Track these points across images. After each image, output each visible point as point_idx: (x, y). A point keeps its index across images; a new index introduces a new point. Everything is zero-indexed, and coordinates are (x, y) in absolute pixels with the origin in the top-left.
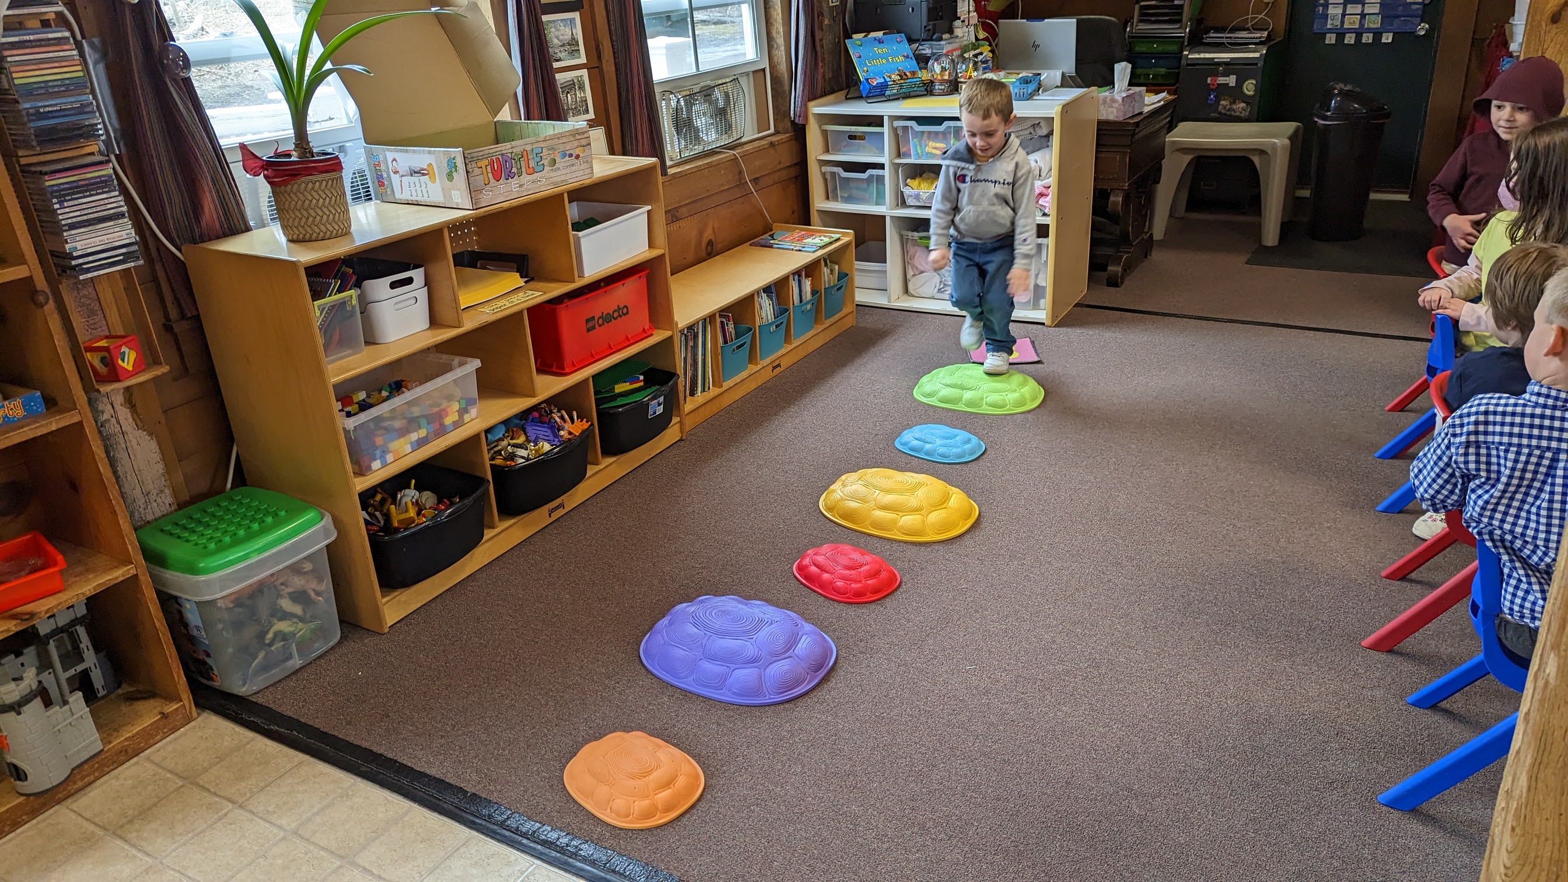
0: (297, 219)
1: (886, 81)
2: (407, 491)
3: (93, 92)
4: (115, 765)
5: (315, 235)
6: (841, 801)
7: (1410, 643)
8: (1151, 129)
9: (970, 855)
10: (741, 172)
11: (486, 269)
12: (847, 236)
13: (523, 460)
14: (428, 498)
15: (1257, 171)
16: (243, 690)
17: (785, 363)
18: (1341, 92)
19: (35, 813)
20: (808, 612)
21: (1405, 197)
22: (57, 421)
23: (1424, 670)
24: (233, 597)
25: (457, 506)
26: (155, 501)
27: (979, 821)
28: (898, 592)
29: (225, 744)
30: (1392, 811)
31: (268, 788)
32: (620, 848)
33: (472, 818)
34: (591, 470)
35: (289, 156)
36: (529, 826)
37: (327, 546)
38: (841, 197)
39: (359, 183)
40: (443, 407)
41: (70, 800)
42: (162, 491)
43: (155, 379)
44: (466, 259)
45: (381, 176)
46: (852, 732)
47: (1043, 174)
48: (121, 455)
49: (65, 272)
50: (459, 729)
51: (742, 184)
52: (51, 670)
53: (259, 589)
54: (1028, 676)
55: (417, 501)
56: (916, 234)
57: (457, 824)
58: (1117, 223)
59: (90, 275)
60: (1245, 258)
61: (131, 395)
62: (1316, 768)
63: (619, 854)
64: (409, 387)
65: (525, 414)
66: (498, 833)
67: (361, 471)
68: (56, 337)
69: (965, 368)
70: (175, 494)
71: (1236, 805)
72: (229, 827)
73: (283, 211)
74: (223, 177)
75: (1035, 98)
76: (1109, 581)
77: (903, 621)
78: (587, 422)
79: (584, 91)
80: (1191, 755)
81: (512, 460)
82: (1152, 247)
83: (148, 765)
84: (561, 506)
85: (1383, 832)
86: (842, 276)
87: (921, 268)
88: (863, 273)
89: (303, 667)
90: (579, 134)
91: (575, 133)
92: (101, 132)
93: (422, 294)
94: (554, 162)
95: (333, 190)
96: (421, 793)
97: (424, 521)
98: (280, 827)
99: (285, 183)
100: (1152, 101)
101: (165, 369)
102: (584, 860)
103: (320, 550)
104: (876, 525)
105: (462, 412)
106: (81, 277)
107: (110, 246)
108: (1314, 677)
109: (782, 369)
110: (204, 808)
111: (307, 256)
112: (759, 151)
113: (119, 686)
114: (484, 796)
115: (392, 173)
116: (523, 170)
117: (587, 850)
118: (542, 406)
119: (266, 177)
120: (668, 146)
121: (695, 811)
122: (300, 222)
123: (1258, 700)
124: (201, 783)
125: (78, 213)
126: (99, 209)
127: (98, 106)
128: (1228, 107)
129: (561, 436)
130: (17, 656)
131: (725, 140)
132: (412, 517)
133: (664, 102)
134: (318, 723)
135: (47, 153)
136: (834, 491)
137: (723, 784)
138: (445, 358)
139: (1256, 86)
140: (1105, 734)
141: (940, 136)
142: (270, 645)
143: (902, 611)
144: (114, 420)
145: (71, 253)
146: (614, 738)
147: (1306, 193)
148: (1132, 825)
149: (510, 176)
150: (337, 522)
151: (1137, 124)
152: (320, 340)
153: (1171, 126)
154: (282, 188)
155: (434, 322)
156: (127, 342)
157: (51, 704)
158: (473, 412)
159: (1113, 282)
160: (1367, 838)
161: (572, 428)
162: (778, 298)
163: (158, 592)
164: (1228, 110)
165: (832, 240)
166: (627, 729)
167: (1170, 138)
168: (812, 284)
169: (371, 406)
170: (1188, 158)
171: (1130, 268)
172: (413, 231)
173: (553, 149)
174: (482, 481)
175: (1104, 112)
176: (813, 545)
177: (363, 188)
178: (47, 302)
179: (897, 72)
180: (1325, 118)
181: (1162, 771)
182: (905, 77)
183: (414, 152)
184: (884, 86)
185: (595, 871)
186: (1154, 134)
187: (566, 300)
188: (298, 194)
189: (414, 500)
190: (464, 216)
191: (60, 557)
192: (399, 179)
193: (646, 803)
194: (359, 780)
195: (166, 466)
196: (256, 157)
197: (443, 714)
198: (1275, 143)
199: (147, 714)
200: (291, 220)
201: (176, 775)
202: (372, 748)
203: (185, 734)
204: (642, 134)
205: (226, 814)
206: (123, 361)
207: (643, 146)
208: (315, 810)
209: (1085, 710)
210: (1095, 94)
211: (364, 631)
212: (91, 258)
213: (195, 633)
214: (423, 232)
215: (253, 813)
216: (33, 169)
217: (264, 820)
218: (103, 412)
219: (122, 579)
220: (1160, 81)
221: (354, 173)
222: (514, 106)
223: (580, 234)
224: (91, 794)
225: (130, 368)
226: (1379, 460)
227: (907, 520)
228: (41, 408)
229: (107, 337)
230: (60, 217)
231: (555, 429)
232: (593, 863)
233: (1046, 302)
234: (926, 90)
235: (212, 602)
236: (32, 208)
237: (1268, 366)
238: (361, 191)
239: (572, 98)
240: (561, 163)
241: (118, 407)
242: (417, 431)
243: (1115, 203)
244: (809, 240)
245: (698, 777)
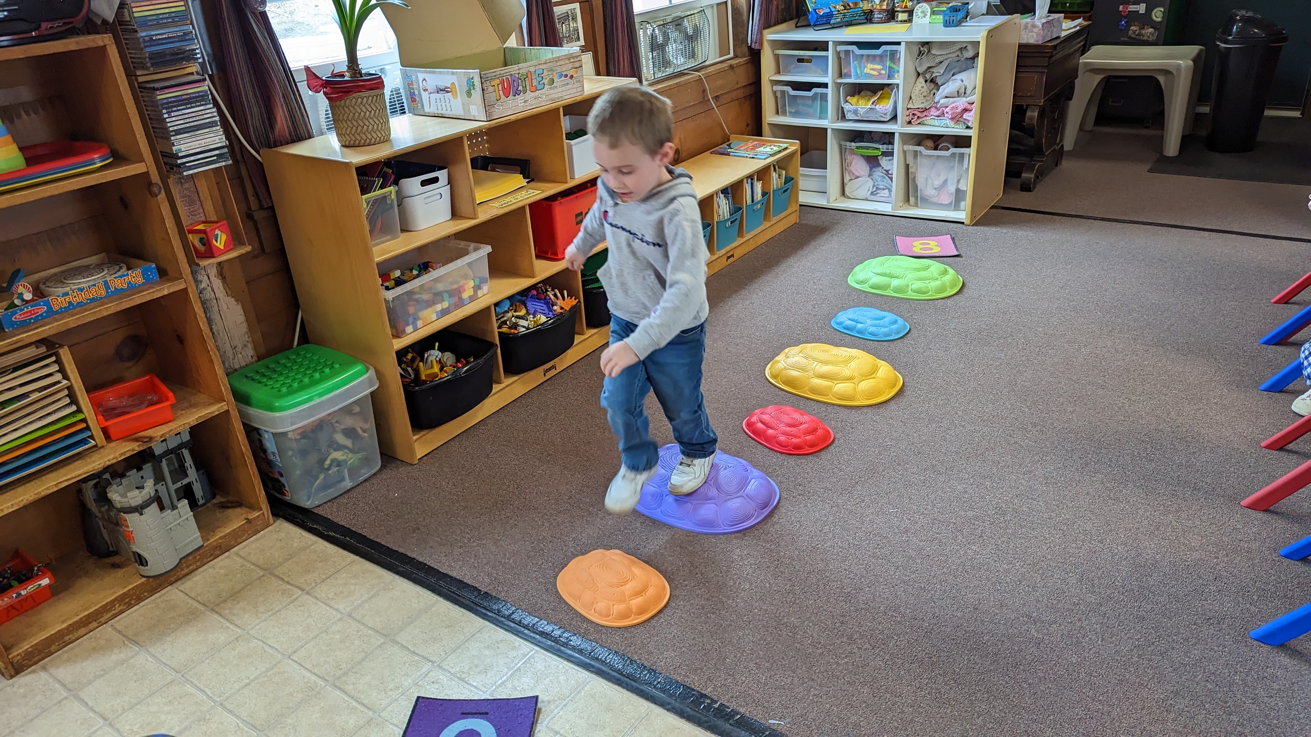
0: (349, 128)
1: (831, 11)
2: (432, 352)
3: (192, 23)
4: (212, 558)
5: (363, 141)
6: (782, 614)
7: (1286, 504)
8: (1067, 51)
9: (890, 663)
10: (704, 91)
11: (495, 171)
12: (793, 146)
13: (525, 329)
14: (449, 358)
15: (1162, 89)
16: (307, 504)
17: (738, 254)
18: (1242, 16)
19: (153, 591)
20: (756, 460)
21: (1297, 114)
22: (168, 288)
23: (1296, 528)
24: (300, 431)
25: (473, 364)
26: (241, 353)
27: (899, 635)
28: (832, 447)
29: (295, 544)
30: (1262, 645)
31: (328, 580)
32: (602, 641)
33: (484, 611)
34: (578, 339)
35: (343, 76)
36: (529, 620)
37: (372, 393)
38: (789, 112)
39: (396, 99)
40: (460, 284)
41: (179, 583)
42: (246, 346)
43: (240, 257)
44: (479, 163)
45: (414, 93)
46: (791, 558)
47: (968, 92)
48: (215, 317)
49: (173, 169)
50: (474, 542)
51: (705, 100)
52: (163, 483)
53: (320, 425)
54: (942, 520)
55: (440, 360)
56: (853, 144)
57: (473, 615)
58: (1033, 137)
59: (191, 172)
60: (1149, 167)
61: (222, 268)
62: (1195, 606)
63: (601, 646)
64: (435, 268)
65: (525, 293)
66: (505, 624)
67: (398, 334)
68: (166, 221)
69: (893, 260)
70: (255, 348)
71: (1123, 633)
72: (299, 608)
73: (337, 122)
74: (291, 93)
75: (963, 24)
76: (1016, 443)
77: (835, 470)
78: (575, 299)
79: (576, 22)
80: (1084, 591)
81: (516, 328)
82: (1062, 158)
83: (238, 559)
84: (554, 367)
85: (1254, 662)
86: (788, 180)
87: (857, 174)
88: (807, 178)
89: (353, 488)
90: (573, 58)
91: (569, 57)
92: (199, 56)
93: (446, 191)
94: (552, 81)
95: (377, 104)
96: (445, 590)
97: (445, 376)
98: (337, 610)
99: (339, 99)
100: (1068, 26)
101: (248, 248)
102: (574, 648)
103: (366, 396)
104: (814, 390)
105: (477, 288)
106: (185, 173)
107: (206, 148)
108: (1196, 531)
109: (735, 258)
110: (280, 593)
111: (358, 158)
112: (720, 72)
113: (214, 497)
114: (494, 594)
115: (422, 91)
116: (528, 88)
117: (576, 641)
118: (539, 285)
119: (325, 93)
120: (645, 68)
121: (662, 615)
122: (351, 131)
123: (1146, 548)
124: (277, 573)
125: (182, 122)
126: (198, 118)
127: (196, 35)
128: (1137, 32)
129: (555, 311)
130: (138, 471)
131: (692, 64)
132: (437, 373)
133: (641, 31)
134: (365, 532)
135: (157, 73)
136: (778, 362)
137: (685, 595)
138: (463, 244)
139: (1163, 13)
140: (1009, 569)
141: (878, 59)
142: (328, 469)
143: (835, 462)
144: (209, 288)
145: (177, 154)
146: (597, 554)
147: (1206, 109)
148: (1030, 646)
149: (517, 93)
150: (379, 374)
151: (1055, 47)
152: (367, 228)
153: (1084, 50)
154: (338, 103)
155: (455, 214)
156: (220, 226)
157: (164, 508)
158: (485, 288)
159: (1026, 188)
160: (1238, 666)
161: (563, 304)
162: (733, 198)
163: (244, 424)
164: (1138, 35)
165: (781, 149)
166: (608, 547)
167: (1083, 60)
168: (763, 186)
169: (404, 282)
170: (1098, 78)
171: (1041, 176)
172: (439, 139)
173: (552, 70)
174: (492, 345)
175: (1025, 37)
176: (760, 406)
177: (399, 104)
178: (160, 192)
179: (841, 3)
180: (1227, 42)
181: (1058, 603)
182: (848, 7)
183: (440, 73)
184: (830, 15)
185: (582, 658)
186: (1067, 57)
187: (560, 198)
188: (350, 107)
189: (438, 359)
190: (480, 127)
191: (171, 394)
192: (428, 96)
193: (622, 606)
194: (397, 577)
195: (249, 326)
196: (317, 77)
197: (461, 529)
198: (1180, 65)
199: (236, 520)
200: (344, 129)
201: (258, 566)
202: (407, 553)
203: (264, 536)
204: (623, 57)
205: (297, 598)
206: (217, 241)
207: (624, 68)
208: (364, 598)
209: (992, 549)
210: (1017, 21)
211: (399, 462)
212: (192, 158)
213: (271, 457)
214: (448, 139)
215: (318, 599)
216: (148, 86)
217: (325, 604)
218: (201, 282)
219: (216, 413)
220: (1076, 9)
221: (392, 91)
222: (519, 35)
223: (573, 142)
224: (194, 579)
225: (222, 248)
226: (1264, 346)
227: (841, 387)
228: (155, 276)
229: (204, 222)
230: (169, 125)
231: (550, 305)
232: (581, 651)
233: (967, 204)
234: (866, 18)
235: (285, 434)
236: (147, 117)
237: (1165, 262)
238: (397, 106)
239: (566, 27)
240: (558, 82)
241: (212, 278)
242: (441, 303)
243: (1031, 118)
244: (761, 149)
245: (664, 587)
